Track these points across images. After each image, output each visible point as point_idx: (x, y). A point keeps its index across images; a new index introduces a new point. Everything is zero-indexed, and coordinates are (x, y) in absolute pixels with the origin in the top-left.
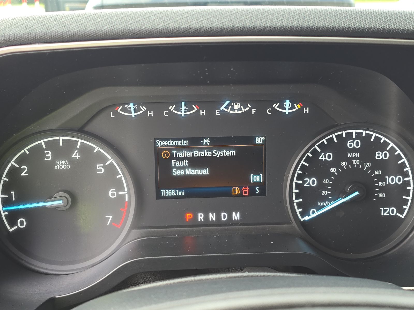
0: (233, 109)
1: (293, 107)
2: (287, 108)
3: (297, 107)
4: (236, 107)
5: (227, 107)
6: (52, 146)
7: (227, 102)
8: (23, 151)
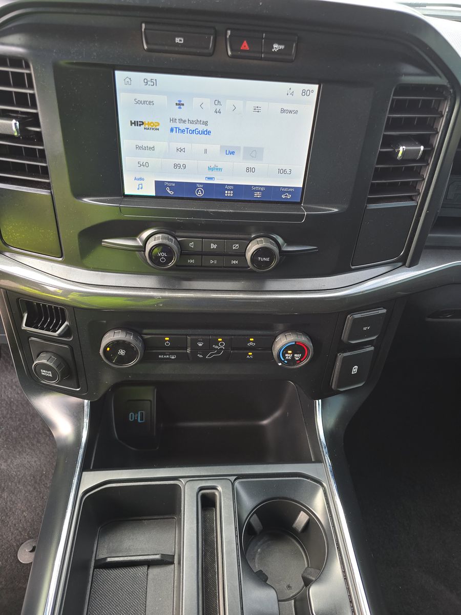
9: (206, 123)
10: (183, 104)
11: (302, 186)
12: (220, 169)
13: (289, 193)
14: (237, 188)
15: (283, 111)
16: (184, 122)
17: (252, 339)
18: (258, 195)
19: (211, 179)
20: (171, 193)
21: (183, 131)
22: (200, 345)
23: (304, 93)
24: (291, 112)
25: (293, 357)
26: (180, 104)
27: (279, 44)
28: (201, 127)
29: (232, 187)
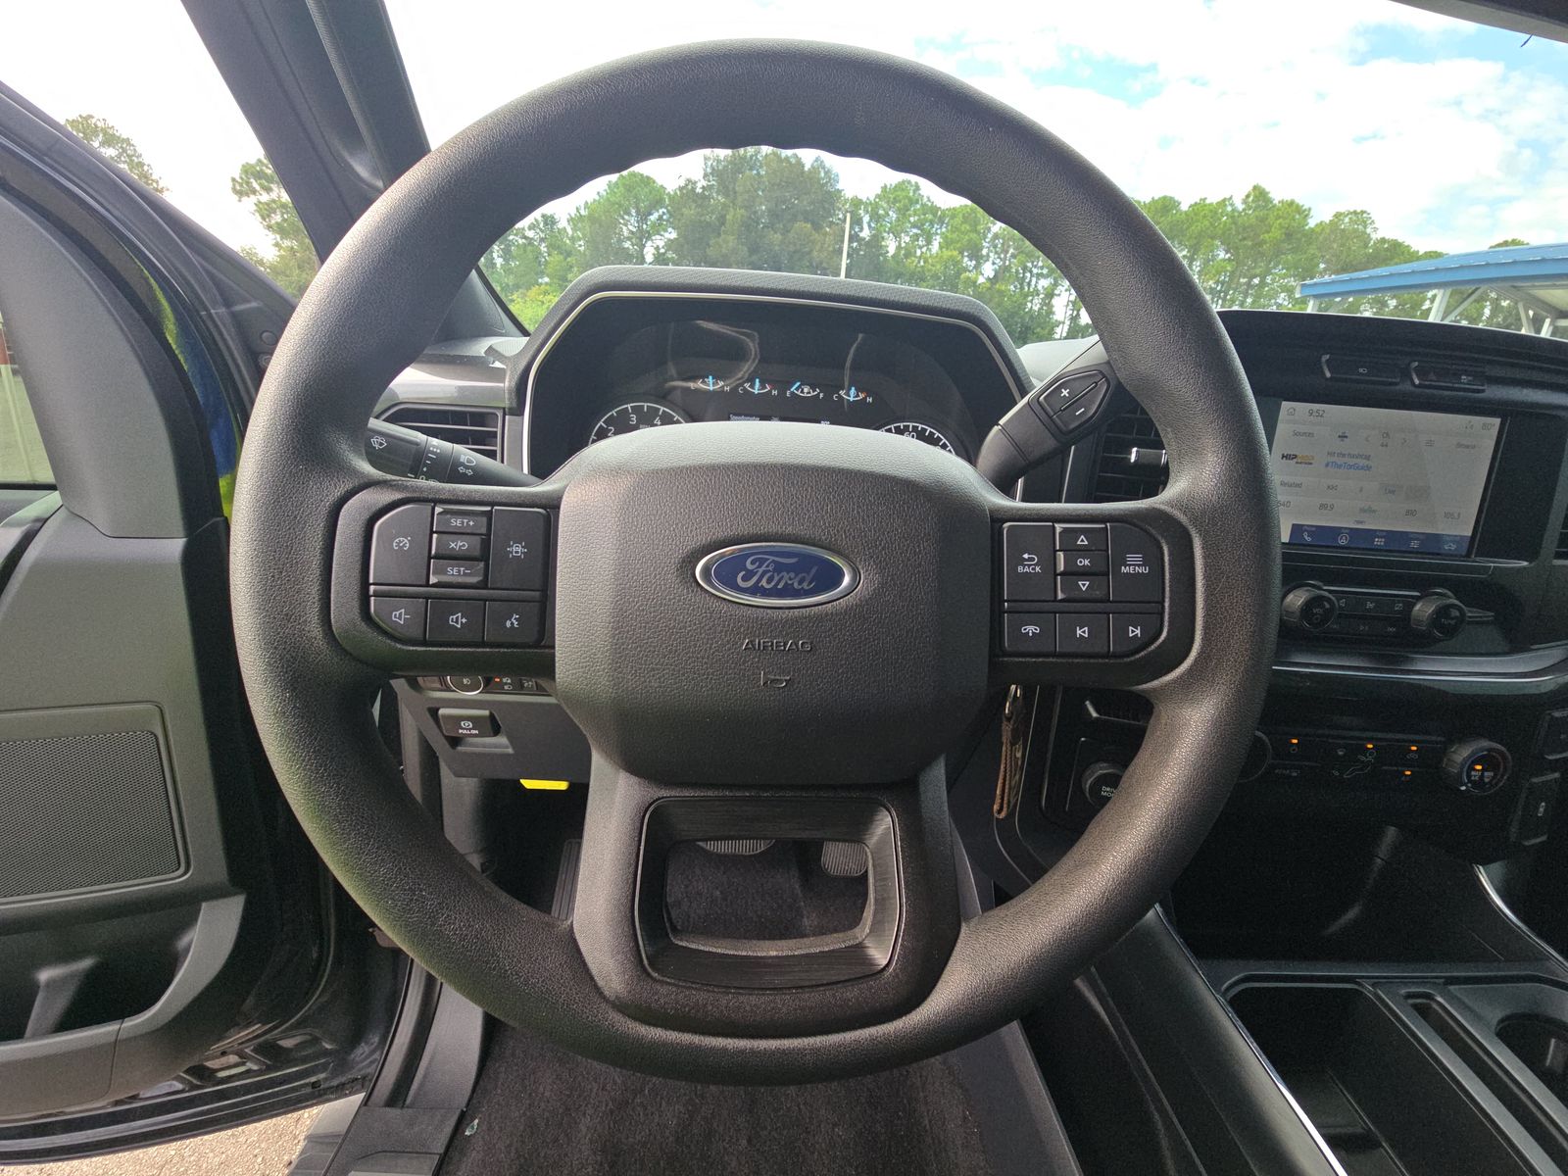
0: (802, 392)
1: (858, 396)
2: (852, 396)
3: (862, 396)
4: (806, 390)
5: (797, 389)
6: (637, 410)
7: (798, 384)
8: (610, 414)
9: (1368, 458)
10: (1346, 437)
11: (1470, 534)
12: (1374, 511)
13: (1454, 542)
14: (1390, 535)
15: (1459, 445)
16: (1344, 455)
17: (1414, 748)
18: (1414, 544)
19: (1361, 522)
20: (1309, 539)
21: (1340, 467)
22: (1341, 753)
23: (1485, 426)
24: (1467, 447)
25: (1482, 776)
26: (1343, 437)
27: (1468, 375)
28: (1362, 462)
29: (1384, 534)
